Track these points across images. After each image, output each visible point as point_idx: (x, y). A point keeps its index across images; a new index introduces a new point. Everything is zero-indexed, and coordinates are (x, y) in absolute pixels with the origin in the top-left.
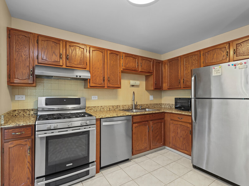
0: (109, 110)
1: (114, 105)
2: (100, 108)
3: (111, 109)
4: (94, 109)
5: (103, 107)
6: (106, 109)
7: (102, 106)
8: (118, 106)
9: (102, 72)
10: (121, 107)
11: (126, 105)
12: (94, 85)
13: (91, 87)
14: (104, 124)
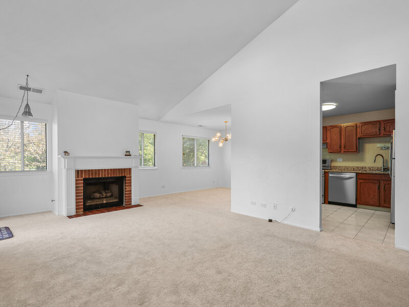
0: (353, 170)
2: (344, 168)
3: (355, 170)
4: (338, 168)
6: (349, 169)
7: (346, 167)
8: (363, 167)
10: (367, 168)
12: (332, 151)
13: (330, 152)
14: (330, 175)
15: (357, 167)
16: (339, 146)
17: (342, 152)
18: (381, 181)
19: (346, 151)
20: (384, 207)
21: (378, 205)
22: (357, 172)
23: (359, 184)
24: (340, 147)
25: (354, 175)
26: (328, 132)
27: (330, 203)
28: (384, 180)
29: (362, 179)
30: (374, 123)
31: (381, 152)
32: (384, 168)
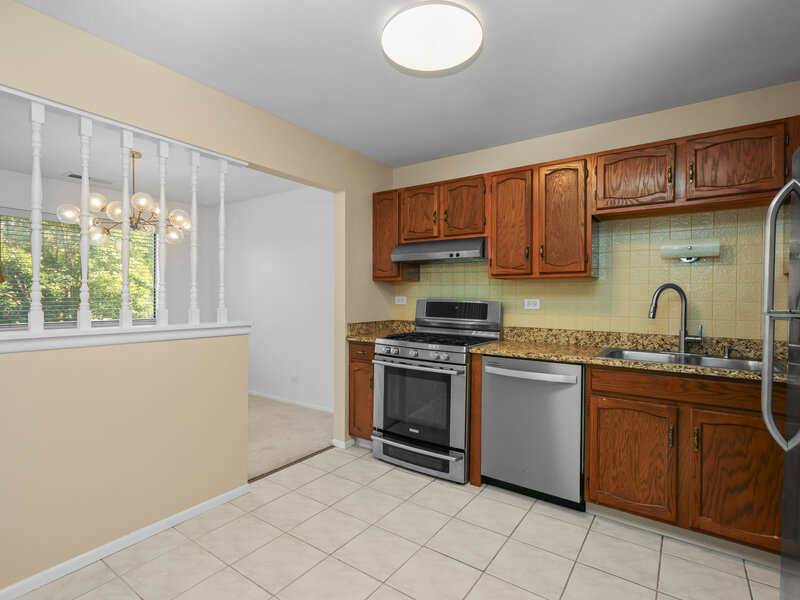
0: (576, 344)
1: (596, 330)
2: (544, 334)
3: (582, 343)
4: (527, 334)
5: (554, 332)
6: (563, 340)
7: (551, 330)
8: (609, 334)
9: (523, 234)
10: (624, 339)
11: (647, 336)
12: (501, 271)
13: (495, 276)
14: (489, 369)
15: (590, 335)
16: (523, 251)
17: (536, 274)
18: (684, 408)
19: (550, 268)
20: (697, 529)
21: (670, 516)
22: (586, 360)
23: (593, 415)
24: (529, 255)
25: (573, 374)
26: (488, 195)
27: (487, 481)
28: (698, 405)
29: (603, 393)
30: (651, 151)
31: (676, 276)
32: (687, 342)
